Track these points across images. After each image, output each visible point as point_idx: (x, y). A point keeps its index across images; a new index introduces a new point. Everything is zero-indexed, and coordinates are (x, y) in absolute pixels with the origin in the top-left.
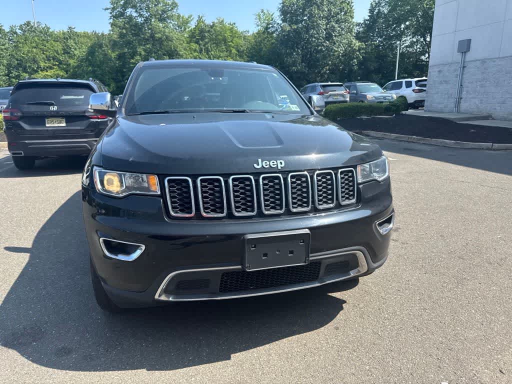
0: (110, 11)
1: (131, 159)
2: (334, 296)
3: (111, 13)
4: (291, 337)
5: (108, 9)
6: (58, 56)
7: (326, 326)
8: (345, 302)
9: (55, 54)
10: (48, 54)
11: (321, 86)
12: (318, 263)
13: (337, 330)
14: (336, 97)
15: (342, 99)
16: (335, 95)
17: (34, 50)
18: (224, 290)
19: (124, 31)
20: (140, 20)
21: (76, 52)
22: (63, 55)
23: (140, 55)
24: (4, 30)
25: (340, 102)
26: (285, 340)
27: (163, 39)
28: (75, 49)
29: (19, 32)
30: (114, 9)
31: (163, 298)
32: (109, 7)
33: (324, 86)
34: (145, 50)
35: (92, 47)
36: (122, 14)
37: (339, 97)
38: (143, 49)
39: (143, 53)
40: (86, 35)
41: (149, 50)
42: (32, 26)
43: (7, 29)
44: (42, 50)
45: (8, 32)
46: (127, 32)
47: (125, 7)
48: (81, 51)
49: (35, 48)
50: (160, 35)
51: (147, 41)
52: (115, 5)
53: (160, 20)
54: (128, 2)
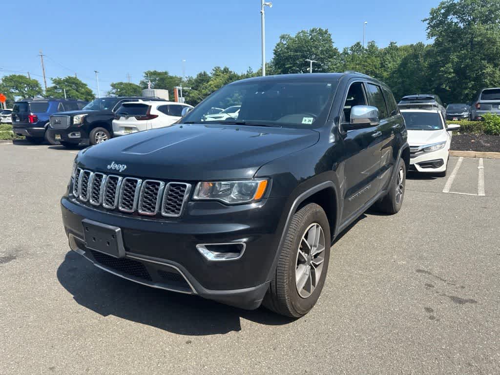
0: (428, 22)
2: (241, 321)
3: (429, 24)
5: (426, 20)
6: (375, 70)
8: (238, 330)
9: (374, 68)
10: (368, 68)
13: (187, 343)
17: (357, 66)
19: (440, 39)
20: (461, 25)
21: (389, 65)
22: (380, 69)
23: (453, 62)
24: (339, 52)
27: (483, 42)
28: (390, 62)
29: (349, 52)
30: (432, 19)
32: (428, 18)
34: (458, 57)
35: (405, 59)
36: (441, 23)
38: (457, 55)
39: (456, 60)
40: (405, 49)
41: (463, 56)
42: (361, 46)
43: (341, 51)
44: (364, 66)
45: (342, 54)
46: (443, 40)
47: (445, 15)
48: (395, 63)
49: (359, 64)
50: (480, 38)
51: (464, 46)
52: (435, 15)
53: (484, 22)
54: (451, 9)
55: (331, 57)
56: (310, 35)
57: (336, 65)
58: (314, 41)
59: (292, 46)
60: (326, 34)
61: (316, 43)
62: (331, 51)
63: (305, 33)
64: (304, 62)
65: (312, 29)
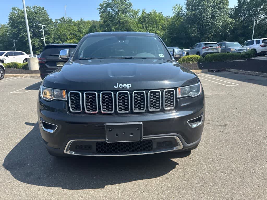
0: (99, 10)
1: (55, 82)
2: (173, 160)
3: (100, 11)
4: (140, 181)
5: (98, 9)
6: (75, 33)
7: (162, 177)
8: (178, 164)
9: (74, 32)
10: (71, 32)
11: (204, 44)
12: (150, 141)
13: (167, 179)
14: (213, 50)
15: (216, 51)
16: (212, 49)
17: (65, 30)
18: (99, 152)
19: (106, 19)
20: (113, 13)
21: (83, 31)
22: (78, 32)
24: (53, 21)
25: (214, 53)
26: (136, 182)
27: (124, 22)
28: (83, 29)
29: (59, 22)
30: (101, 9)
31: (68, 153)
33: (206, 44)
35: (90, 28)
36: (105, 11)
37: (214, 50)
38: (114, 28)
40: (89, 22)
41: (117, 28)
42: (65, 19)
43: (54, 21)
44: (69, 30)
45: (54, 22)
46: (107, 20)
47: (106, 7)
48: (86, 30)
49: (66, 29)
50: (123, 20)
51: (116, 24)
52: (102, 7)
53: (123, 13)
54: (108, 5)
55: (49, 24)
56: (33, 9)
57: (52, 28)
58: (36, 13)
59: (22, 15)
60: (43, 10)
61: (38, 15)
62: (48, 20)
63: (29, 8)
64: (32, 26)
65: (34, 6)
